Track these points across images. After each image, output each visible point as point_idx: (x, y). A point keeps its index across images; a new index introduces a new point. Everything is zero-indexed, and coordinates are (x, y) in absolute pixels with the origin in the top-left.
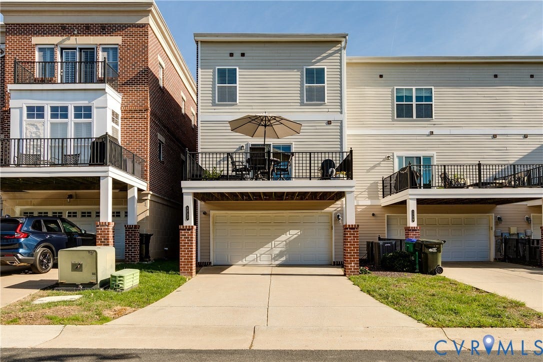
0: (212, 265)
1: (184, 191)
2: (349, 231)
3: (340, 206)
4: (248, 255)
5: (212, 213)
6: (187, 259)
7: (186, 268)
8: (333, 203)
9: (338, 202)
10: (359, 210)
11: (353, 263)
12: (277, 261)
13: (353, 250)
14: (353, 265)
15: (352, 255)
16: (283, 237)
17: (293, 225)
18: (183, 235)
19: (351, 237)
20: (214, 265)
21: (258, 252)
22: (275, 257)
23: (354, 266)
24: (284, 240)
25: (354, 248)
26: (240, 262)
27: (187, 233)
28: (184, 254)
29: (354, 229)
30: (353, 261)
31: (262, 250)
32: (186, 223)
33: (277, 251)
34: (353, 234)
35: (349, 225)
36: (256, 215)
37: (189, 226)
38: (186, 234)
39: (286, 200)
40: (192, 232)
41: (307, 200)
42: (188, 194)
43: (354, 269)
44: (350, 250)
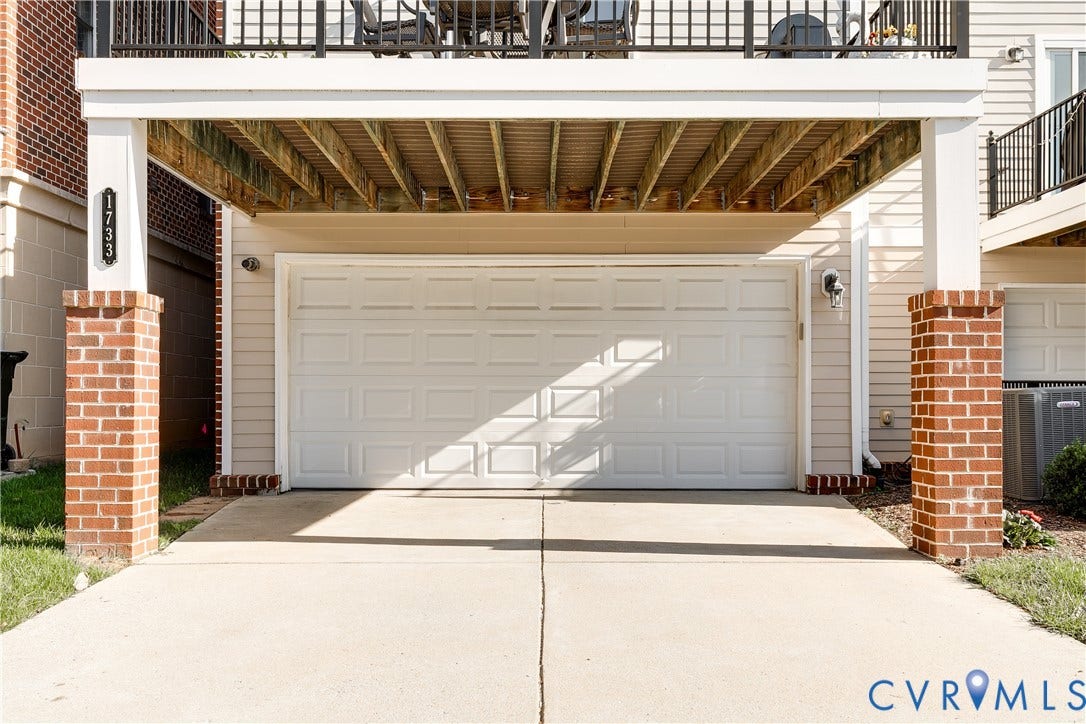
0: (285, 486)
1: (89, 110)
2: (951, 326)
3: (834, 236)
4: (441, 448)
5: (285, 264)
6: (103, 467)
7: (100, 514)
8: (806, 225)
9: (830, 221)
10: (891, 267)
11: (970, 489)
12: (562, 470)
13: (970, 424)
14: (970, 500)
15: (970, 452)
16: (591, 372)
17: (635, 317)
18: (84, 341)
19: (962, 354)
20: (293, 490)
21: (481, 435)
22: (555, 455)
23: (978, 508)
24: (592, 382)
25: (976, 410)
26: (405, 479)
27: (103, 328)
28: (91, 439)
29: (978, 312)
30: (972, 480)
31: (500, 426)
32: (101, 279)
33: (562, 430)
34: (972, 340)
35: (954, 295)
36: (472, 274)
37: (115, 295)
38: (101, 336)
39: (602, 208)
40: (129, 327)
41: (691, 208)
42: (113, 124)
43: (978, 522)
44: (957, 424)
